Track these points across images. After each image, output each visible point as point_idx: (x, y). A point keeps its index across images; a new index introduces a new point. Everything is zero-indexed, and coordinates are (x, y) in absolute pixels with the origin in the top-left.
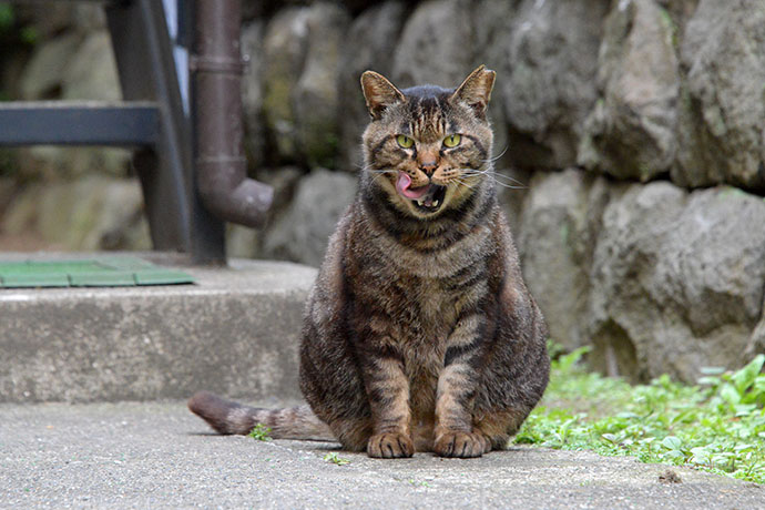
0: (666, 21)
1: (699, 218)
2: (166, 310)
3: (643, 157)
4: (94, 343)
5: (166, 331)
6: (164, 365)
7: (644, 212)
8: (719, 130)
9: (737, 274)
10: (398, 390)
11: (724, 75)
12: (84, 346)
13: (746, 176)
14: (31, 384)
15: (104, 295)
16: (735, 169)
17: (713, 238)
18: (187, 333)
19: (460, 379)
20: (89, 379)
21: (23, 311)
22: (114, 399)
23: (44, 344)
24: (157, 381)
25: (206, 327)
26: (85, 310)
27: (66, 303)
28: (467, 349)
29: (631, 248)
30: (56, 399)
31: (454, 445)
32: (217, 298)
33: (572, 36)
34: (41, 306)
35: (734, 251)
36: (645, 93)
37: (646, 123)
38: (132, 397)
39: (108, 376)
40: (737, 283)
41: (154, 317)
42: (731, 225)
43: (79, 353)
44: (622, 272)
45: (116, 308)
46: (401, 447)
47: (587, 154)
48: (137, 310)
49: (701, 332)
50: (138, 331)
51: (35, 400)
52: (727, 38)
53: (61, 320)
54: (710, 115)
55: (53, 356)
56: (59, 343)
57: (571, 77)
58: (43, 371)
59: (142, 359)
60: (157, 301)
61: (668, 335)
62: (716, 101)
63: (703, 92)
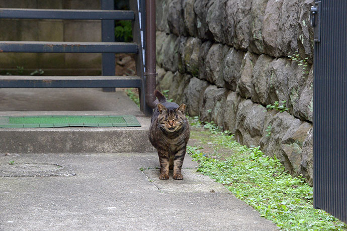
0: (252, 64)
1: (253, 111)
2: (133, 133)
3: (246, 94)
4: (116, 140)
5: (132, 137)
6: (132, 145)
7: (244, 107)
8: (258, 92)
9: (259, 125)
10: (166, 165)
11: (259, 80)
12: (115, 141)
13: (263, 103)
14: (103, 148)
15: (119, 129)
16: (261, 101)
17: (255, 116)
18: (137, 138)
19: (179, 163)
20: (116, 148)
21: (102, 133)
22: (121, 152)
23: (106, 140)
24: (130, 148)
25: (141, 137)
26: (115, 133)
27: (111, 131)
28: (180, 157)
29: (242, 114)
30: (109, 152)
31: (177, 177)
32: (144, 130)
33: (236, 63)
34: (105, 132)
35: (259, 120)
36: (246, 80)
37: (246, 86)
38: (125, 151)
39: (120, 147)
40: (259, 127)
41: (130, 134)
42: (259, 114)
43: (114, 142)
44: (240, 119)
45: (122, 132)
46: (166, 177)
47: (238, 90)
48: (126, 133)
49: (253, 136)
50: (126, 137)
51: (104, 152)
52: (260, 72)
53: (110, 135)
54: (256, 89)
55: (108, 143)
56: (109, 140)
57: (236, 71)
58: (106, 146)
59: (127, 143)
60: (131, 131)
61: (246, 136)
62: (257, 86)
63: (255, 83)
